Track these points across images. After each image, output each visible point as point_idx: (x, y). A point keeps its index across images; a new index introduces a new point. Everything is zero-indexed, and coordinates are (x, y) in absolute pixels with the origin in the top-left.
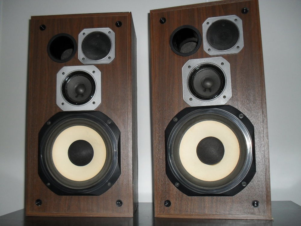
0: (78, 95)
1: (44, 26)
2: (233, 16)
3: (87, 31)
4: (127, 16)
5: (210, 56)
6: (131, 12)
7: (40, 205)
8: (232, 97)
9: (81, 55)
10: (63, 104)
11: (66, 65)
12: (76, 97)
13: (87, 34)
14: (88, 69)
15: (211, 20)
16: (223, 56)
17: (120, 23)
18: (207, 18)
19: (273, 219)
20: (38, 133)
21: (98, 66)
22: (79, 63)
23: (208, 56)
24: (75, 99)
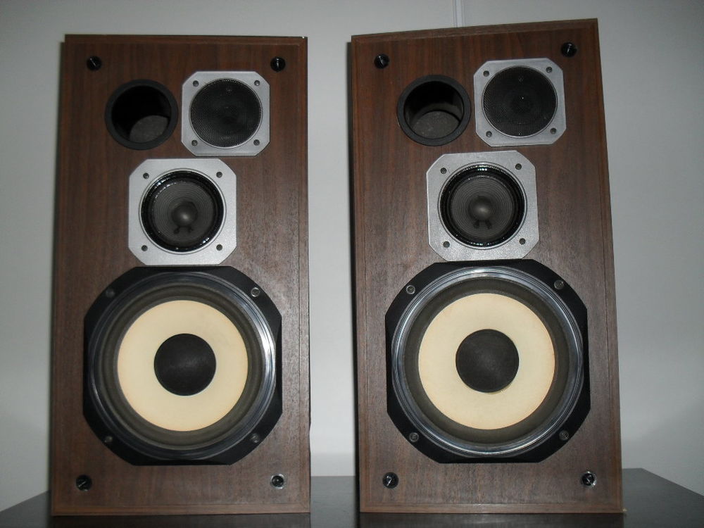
0: (179, 227)
1: (96, 60)
2: (543, 61)
3: (204, 78)
4: (297, 46)
5: (490, 149)
6: (306, 39)
7: (87, 488)
8: (540, 242)
9: (188, 133)
10: (144, 248)
11: (151, 157)
12: (176, 232)
13: (202, 84)
14: (206, 167)
15: (494, 67)
16: (520, 149)
17: (282, 62)
18: (483, 62)
19: (624, 510)
20: (82, 317)
21: (229, 161)
22: (184, 153)
23: (484, 147)
24: (173, 238)
